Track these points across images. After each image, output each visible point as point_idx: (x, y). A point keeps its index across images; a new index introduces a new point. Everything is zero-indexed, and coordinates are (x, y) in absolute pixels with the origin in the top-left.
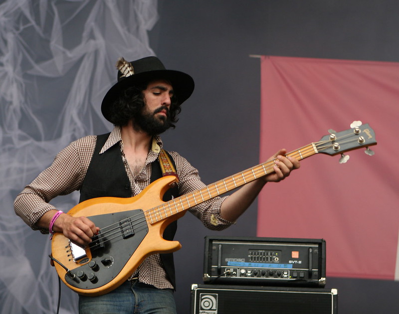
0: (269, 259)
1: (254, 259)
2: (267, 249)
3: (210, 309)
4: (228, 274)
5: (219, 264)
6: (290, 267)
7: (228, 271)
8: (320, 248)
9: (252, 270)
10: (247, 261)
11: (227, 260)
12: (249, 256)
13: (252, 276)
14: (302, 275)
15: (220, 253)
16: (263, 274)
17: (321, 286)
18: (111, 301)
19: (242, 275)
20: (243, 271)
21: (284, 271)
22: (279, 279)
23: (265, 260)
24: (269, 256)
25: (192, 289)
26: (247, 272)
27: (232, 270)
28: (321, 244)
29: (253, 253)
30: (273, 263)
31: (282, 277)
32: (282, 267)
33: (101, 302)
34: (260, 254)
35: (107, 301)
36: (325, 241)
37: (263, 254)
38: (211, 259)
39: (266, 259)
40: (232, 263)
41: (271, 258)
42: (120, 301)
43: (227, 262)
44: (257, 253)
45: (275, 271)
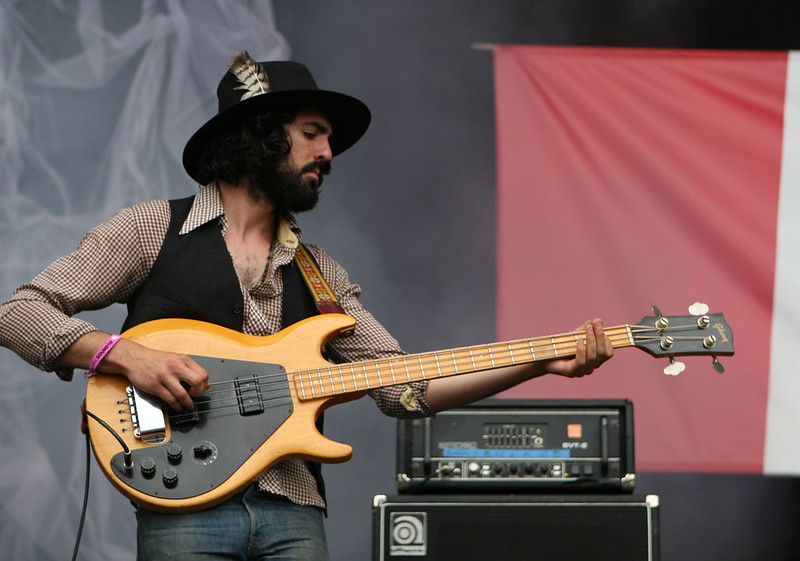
0: (524, 442)
1: (494, 443)
2: (520, 422)
3: (412, 544)
4: (446, 473)
5: (427, 455)
6: (565, 456)
7: (445, 467)
8: (623, 418)
9: (492, 464)
10: (481, 445)
11: (441, 445)
12: (485, 436)
13: (491, 475)
14: (588, 470)
15: (428, 432)
16: (514, 471)
17: (626, 491)
18: (202, 526)
19: (471, 473)
20: (474, 467)
21: (553, 464)
22: (545, 479)
23: (515, 443)
24: (524, 435)
25: (376, 504)
26: (481, 468)
27: (451, 466)
28: (624, 408)
29: (493, 431)
30: (532, 448)
31: (551, 476)
32: (548, 456)
33: (185, 530)
34: (505, 432)
35: (195, 526)
36: (631, 404)
37: (511, 431)
38: (411, 444)
39: (517, 443)
40: (452, 451)
41: (528, 439)
42: (220, 526)
43: (442, 450)
44: (499, 430)
45: (536, 464)
